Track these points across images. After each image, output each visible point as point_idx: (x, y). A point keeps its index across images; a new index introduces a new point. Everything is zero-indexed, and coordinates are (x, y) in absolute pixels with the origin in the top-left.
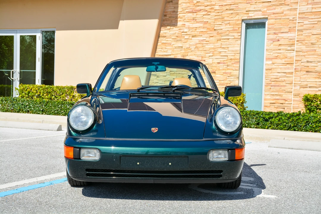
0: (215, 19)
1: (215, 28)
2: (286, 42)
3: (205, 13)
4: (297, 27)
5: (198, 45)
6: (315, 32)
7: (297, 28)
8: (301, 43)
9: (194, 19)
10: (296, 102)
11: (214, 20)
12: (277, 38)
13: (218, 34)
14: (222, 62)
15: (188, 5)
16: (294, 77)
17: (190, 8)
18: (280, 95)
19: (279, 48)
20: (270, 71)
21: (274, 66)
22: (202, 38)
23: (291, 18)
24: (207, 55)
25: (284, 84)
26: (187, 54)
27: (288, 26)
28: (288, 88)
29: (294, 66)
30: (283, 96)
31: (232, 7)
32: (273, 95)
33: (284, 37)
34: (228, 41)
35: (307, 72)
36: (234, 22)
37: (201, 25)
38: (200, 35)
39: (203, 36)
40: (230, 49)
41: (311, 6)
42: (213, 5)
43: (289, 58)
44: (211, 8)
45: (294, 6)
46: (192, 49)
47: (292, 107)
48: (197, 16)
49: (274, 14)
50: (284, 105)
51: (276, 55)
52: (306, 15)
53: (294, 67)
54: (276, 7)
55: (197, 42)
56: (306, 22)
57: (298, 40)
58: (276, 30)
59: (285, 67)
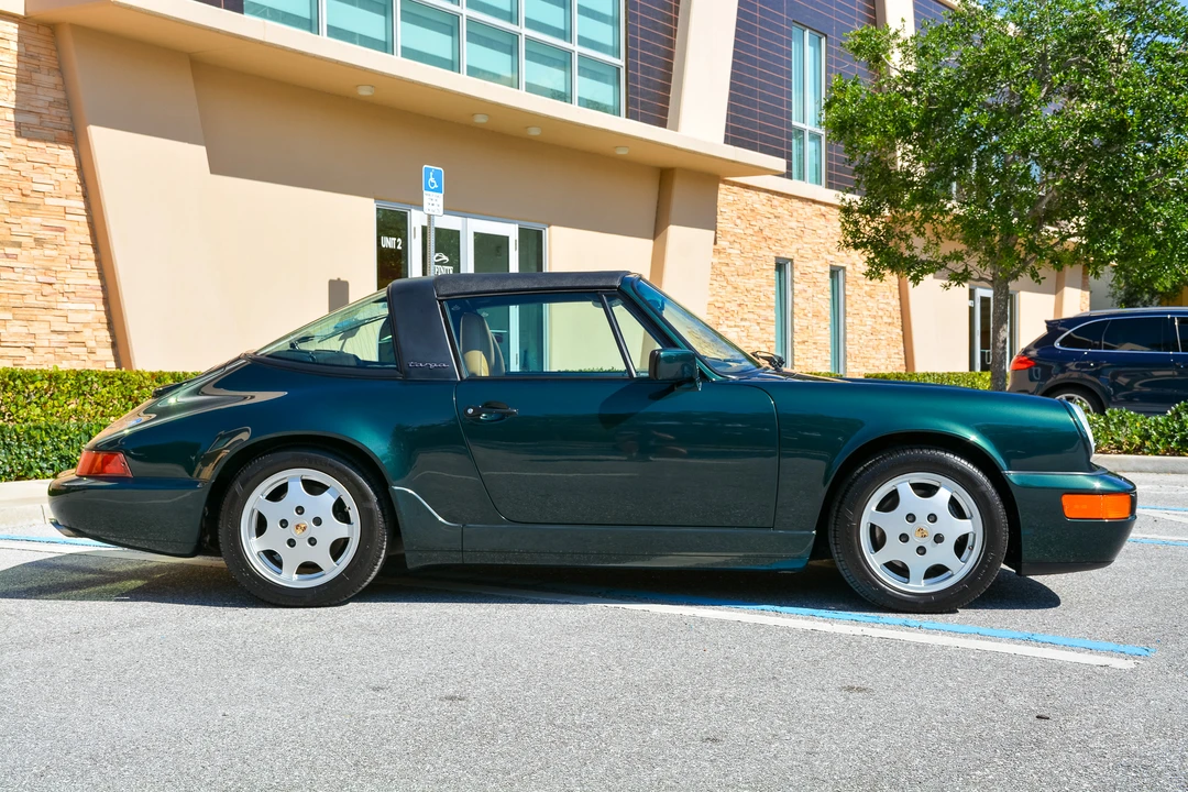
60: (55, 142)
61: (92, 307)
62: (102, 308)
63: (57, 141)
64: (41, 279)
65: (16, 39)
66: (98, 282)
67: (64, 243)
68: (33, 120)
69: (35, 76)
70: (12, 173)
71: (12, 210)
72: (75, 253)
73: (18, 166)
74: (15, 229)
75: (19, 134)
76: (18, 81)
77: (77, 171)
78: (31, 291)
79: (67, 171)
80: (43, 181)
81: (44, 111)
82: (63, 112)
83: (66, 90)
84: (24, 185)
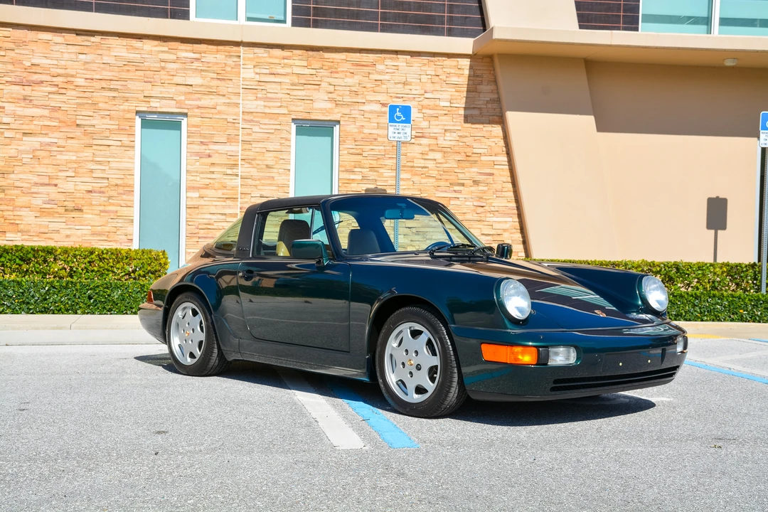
0: (79, 104)
1: (78, 122)
2: (223, 160)
3: (54, 89)
5: (38, 153)
6: (271, 147)
7: (240, 138)
8: (249, 163)
9: (27, 98)
11: (75, 106)
12: (207, 151)
13: (86, 133)
14: (97, 189)
15: (10, 67)
17: (16, 74)
19: (212, 170)
20: (197, 211)
21: (202, 202)
22: (47, 140)
23: (230, 119)
24: (60, 174)
26: (12, 169)
27: (225, 132)
29: (239, 202)
31: (114, 85)
33: (220, 152)
34: (108, 149)
36: (121, 114)
37: (46, 112)
38: (43, 132)
39: (50, 135)
40: (113, 165)
41: (262, 103)
42: (72, 76)
43: (231, 188)
44: (66, 80)
45: (234, 99)
46: (24, 160)
48: (34, 93)
49: (199, 107)
51: (207, 181)
52: (254, 117)
53: (239, 206)
54: (203, 97)
55: (37, 146)
56: (256, 129)
57: (244, 157)
58: (205, 137)
59: (224, 204)
60: (489, 123)
61: (510, 219)
62: (517, 220)
63: (490, 122)
64: (476, 204)
65: (468, 67)
66: (514, 205)
67: (492, 182)
68: (476, 112)
69: (479, 87)
70: (460, 144)
71: (460, 165)
72: (499, 187)
73: (465, 140)
74: (461, 176)
75: (466, 121)
76: (468, 91)
77: (504, 139)
78: (469, 211)
79: (496, 140)
80: (479, 148)
81: (483, 106)
82: (495, 105)
83: (498, 93)
84: (468, 150)
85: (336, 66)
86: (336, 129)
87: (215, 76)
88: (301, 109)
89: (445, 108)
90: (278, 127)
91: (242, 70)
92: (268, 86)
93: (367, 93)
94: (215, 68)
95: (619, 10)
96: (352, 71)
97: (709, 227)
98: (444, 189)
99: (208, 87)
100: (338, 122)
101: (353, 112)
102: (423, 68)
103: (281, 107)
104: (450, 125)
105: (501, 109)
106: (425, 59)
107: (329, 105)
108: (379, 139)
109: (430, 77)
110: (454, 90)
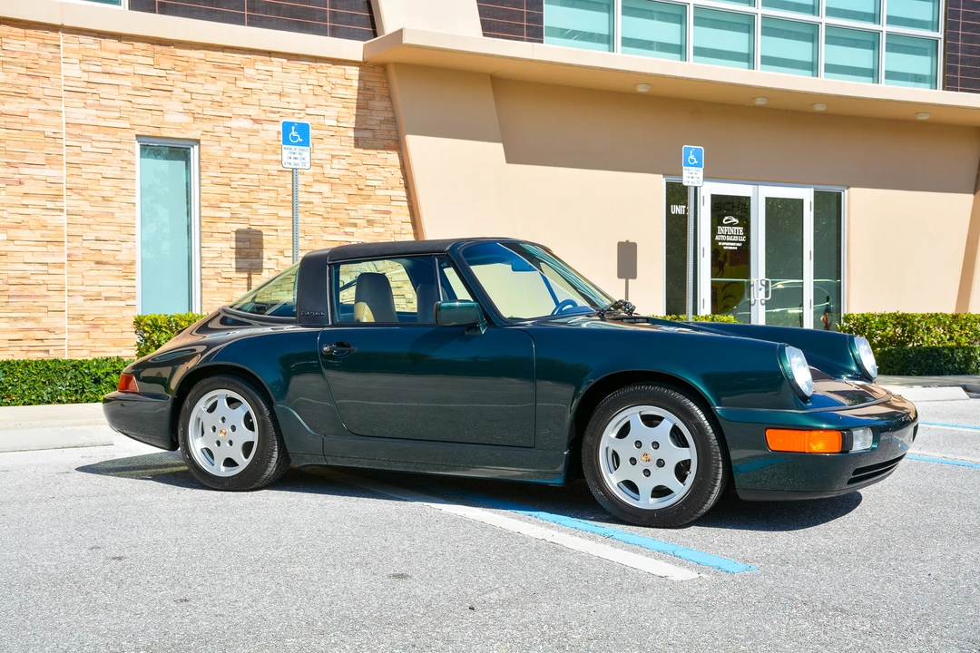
2: (40, 188)
4: (64, 156)
6: (109, 172)
7: (65, 159)
8: (79, 194)
10: (75, 336)
12: (16, 176)
16: (66, 276)
18: (34, 319)
19: (24, 202)
20: (5, 259)
21: (11, 247)
23: (49, 132)
25: (43, 290)
27: (42, 149)
28: (54, 300)
29: (66, 247)
30: (43, 320)
32: (16, 319)
33: (35, 177)
35: (97, 263)
41: (94, 112)
43: (53, 228)
45: (54, 105)
47: (66, 347)
49: (1, 114)
50: (46, 343)
51: (19, 218)
52: (84, 131)
53: (66, 252)
54: (8, 99)
56: (86, 147)
57: (70, 186)
58: (13, 157)
59: (45, 249)
60: (384, 149)
63: (386, 148)
65: (357, 78)
67: (389, 222)
68: (368, 134)
69: (371, 103)
70: (351, 173)
71: (351, 200)
72: (397, 229)
73: (356, 169)
74: (353, 214)
75: (357, 145)
76: (358, 108)
77: (402, 169)
79: (392, 170)
80: (374, 178)
81: (376, 127)
82: (390, 127)
83: (393, 111)
84: (360, 182)
85: (193, 68)
86: (194, 151)
87: (24, 71)
88: (147, 122)
89: (331, 128)
90: (118, 146)
91: (63, 65)
92: (102, 89)
93: (234, 105)
94: (23, 60)
95: (522, 20)
96: (213, 75)
97: (620, 276)
98: (332, 230)
99: (14, 85)
100: (198, 142)
101: (216, 128)
102: (303, 76)
103: (120, 118)
104: (339, 150)
105: (397, 131)
106: (304, 65)
107: (187, 119)
108: (252, 166)
109: (311, 87)
110: (341, 105)
